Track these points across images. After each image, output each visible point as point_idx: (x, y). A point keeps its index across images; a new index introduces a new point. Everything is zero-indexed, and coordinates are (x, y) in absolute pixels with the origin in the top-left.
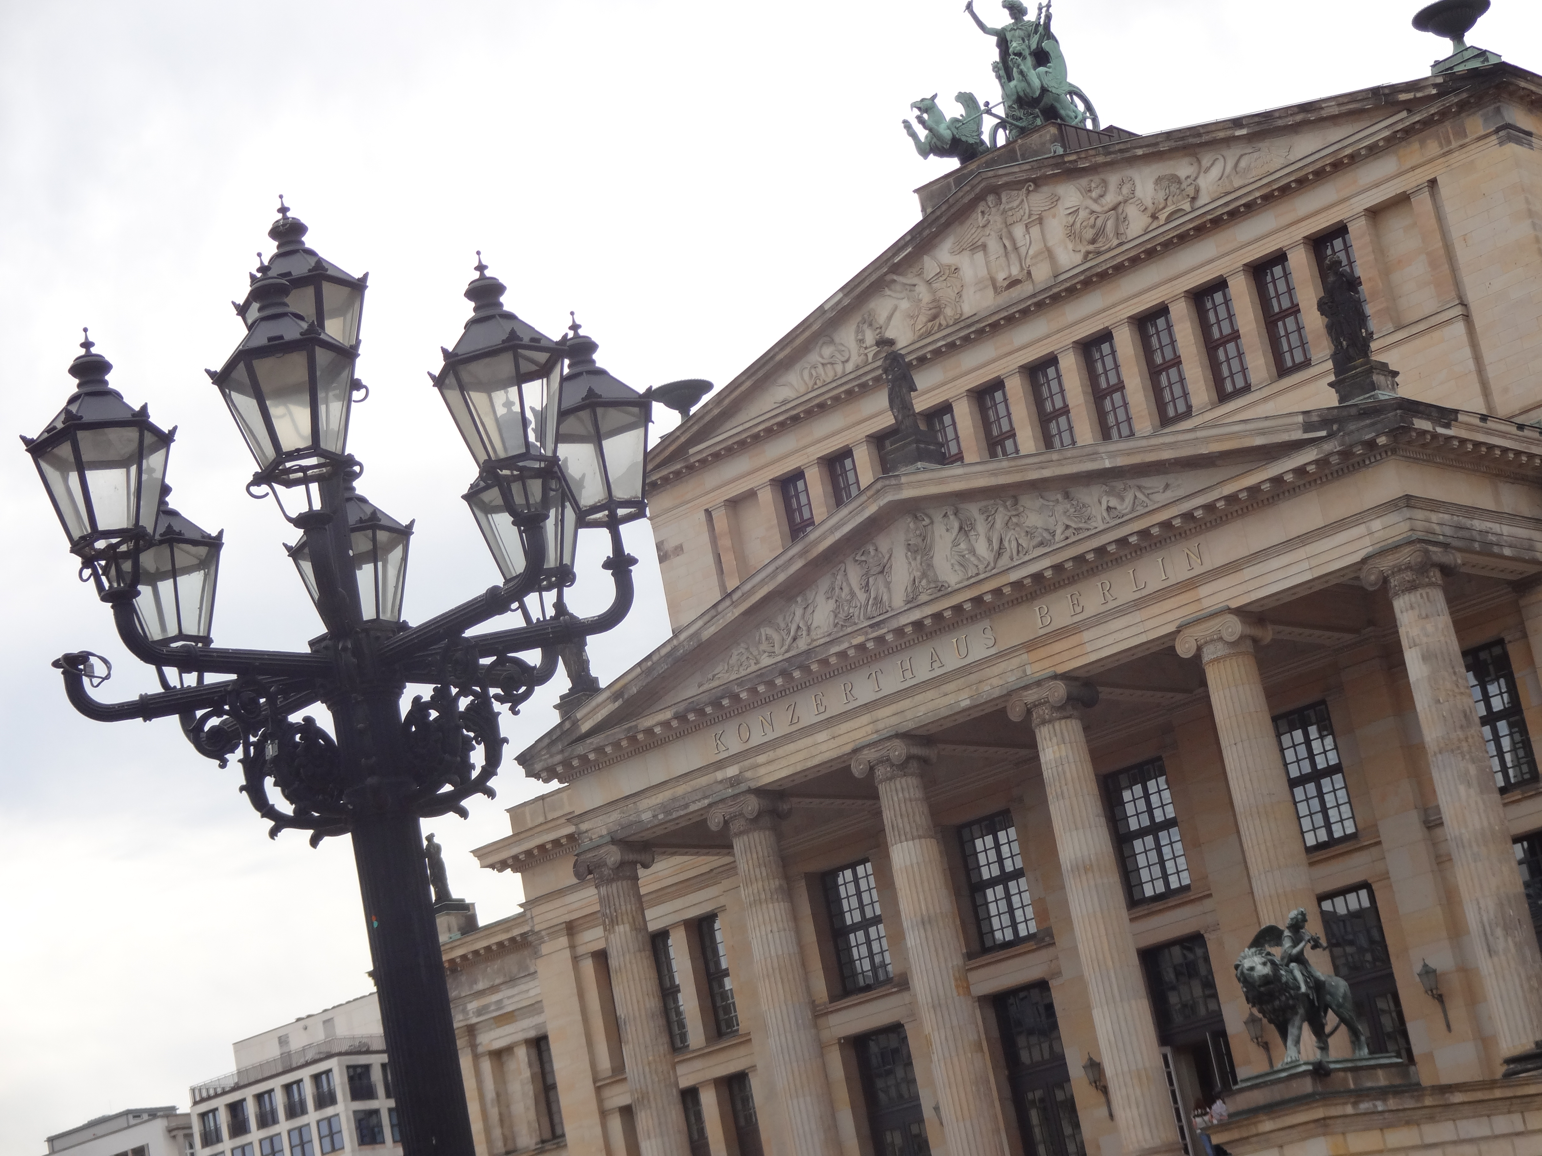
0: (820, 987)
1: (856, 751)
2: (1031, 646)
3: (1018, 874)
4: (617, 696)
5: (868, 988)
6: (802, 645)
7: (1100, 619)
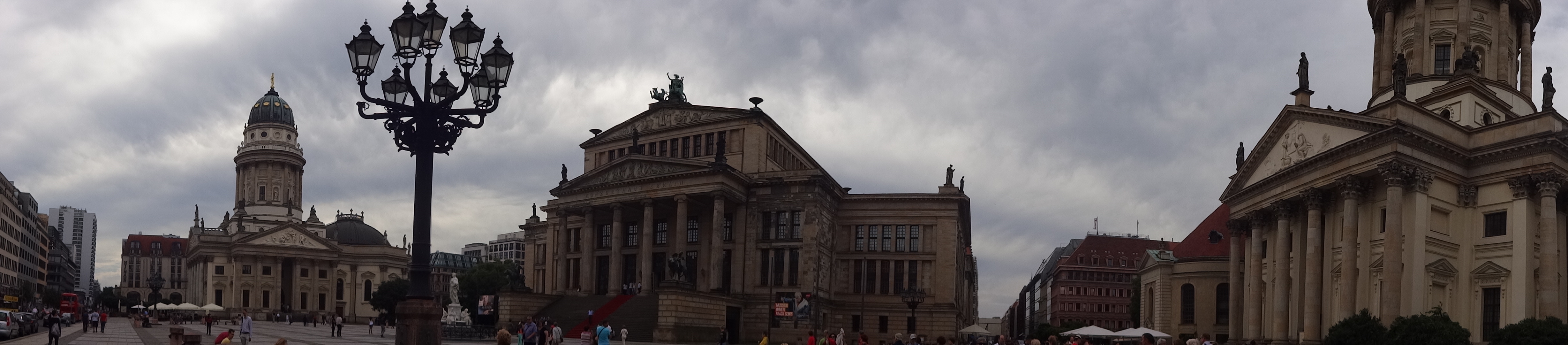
0: (595, 246)
1: (611, 203)
2: (647, 191)
3: (636, 234)
4: (570, 183)
5: (604, 248)
6: (606, 181)
7: (662, 190)
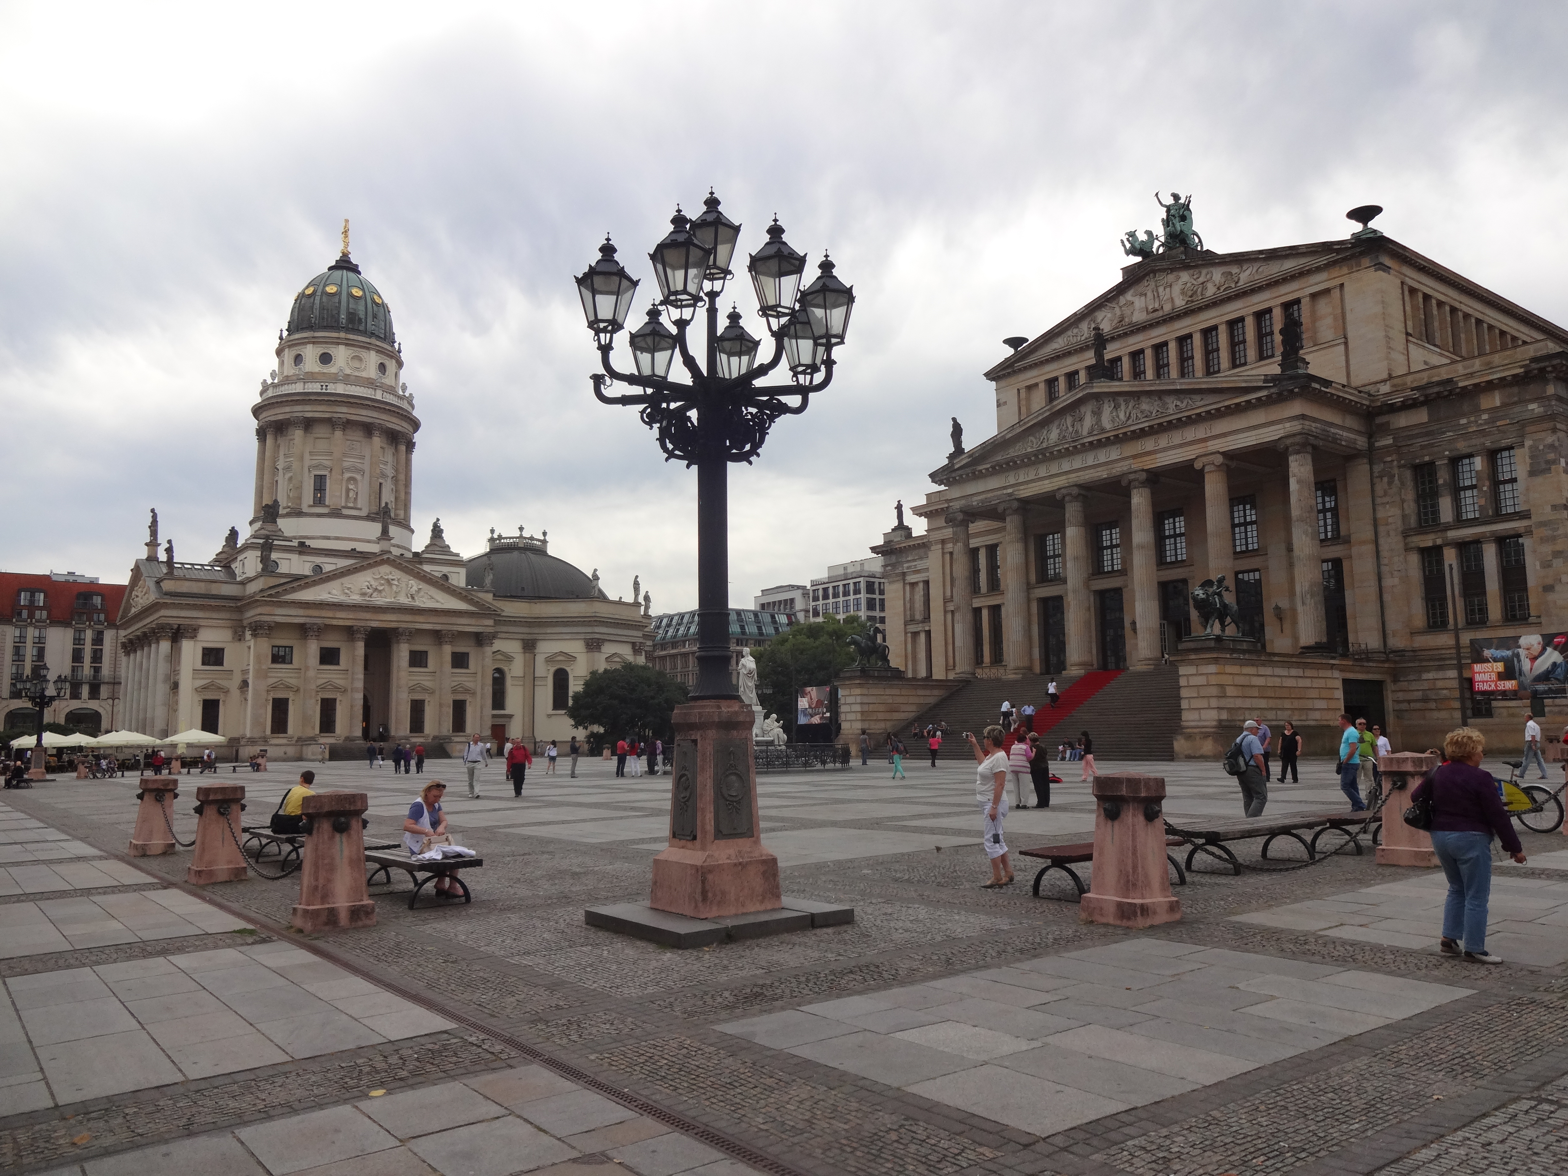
0: (1033, 578)
1: (1059, 489)
2: (1134, 457)
3: (1117, 546)
4: (970, 456)
5: (1051, 581)
6: (1044, 445)
7: (1165, 450)
